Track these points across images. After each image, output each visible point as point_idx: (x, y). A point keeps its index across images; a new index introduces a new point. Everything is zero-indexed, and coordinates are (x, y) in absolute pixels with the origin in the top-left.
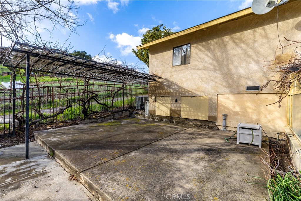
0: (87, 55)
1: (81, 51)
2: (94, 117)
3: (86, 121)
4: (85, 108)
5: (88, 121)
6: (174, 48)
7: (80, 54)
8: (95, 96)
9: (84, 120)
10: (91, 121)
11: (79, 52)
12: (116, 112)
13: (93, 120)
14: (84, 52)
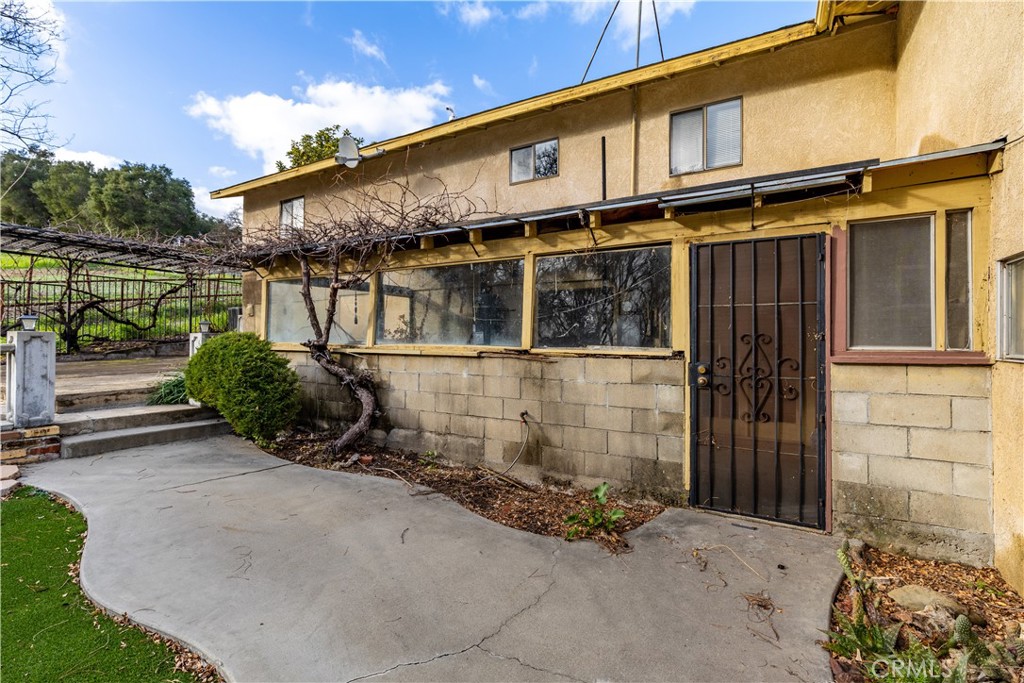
0: (172, 179)
1: (149, 166)
2: (97, 349)
3: (70, 357)
4: (70, 328)
5: (76, 356)
6: (282, 203)
7: (145, 174)
8: (98, 302)
9: (68, 354)
10: (85, 357)
11: (142, 167)
12: (164, 342)
13: (93, 356)
14: (162, 167)
